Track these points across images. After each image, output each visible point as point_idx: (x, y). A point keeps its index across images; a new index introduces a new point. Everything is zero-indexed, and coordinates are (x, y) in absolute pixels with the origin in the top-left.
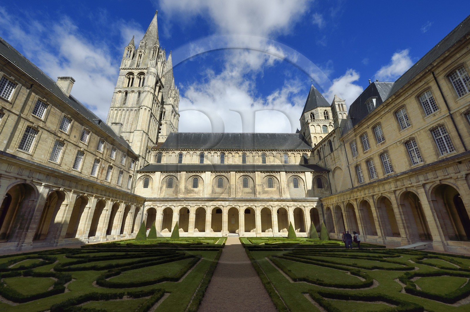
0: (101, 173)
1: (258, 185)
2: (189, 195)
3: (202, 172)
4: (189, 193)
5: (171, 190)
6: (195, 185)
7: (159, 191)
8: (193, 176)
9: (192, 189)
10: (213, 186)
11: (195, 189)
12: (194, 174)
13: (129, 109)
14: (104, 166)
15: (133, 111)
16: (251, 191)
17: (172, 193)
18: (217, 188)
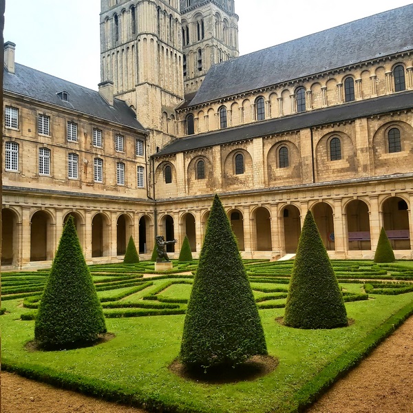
0: (85, 173)
1: (362, 150)
2: (232, 187)
3: (247, 141)
4: (231, 184)
5: (203, 182)
6: (240, 169)
7: (187, 186)
8: (233, 151)
9: (235, 175)
10: (269, 166)
11: (240, 176)
12: (235, 148)
13: (125, 47)
14: (86, 161)
15: (130, 50)
16: (348, 165)
17: (205, 187)
18: (278, 169)
